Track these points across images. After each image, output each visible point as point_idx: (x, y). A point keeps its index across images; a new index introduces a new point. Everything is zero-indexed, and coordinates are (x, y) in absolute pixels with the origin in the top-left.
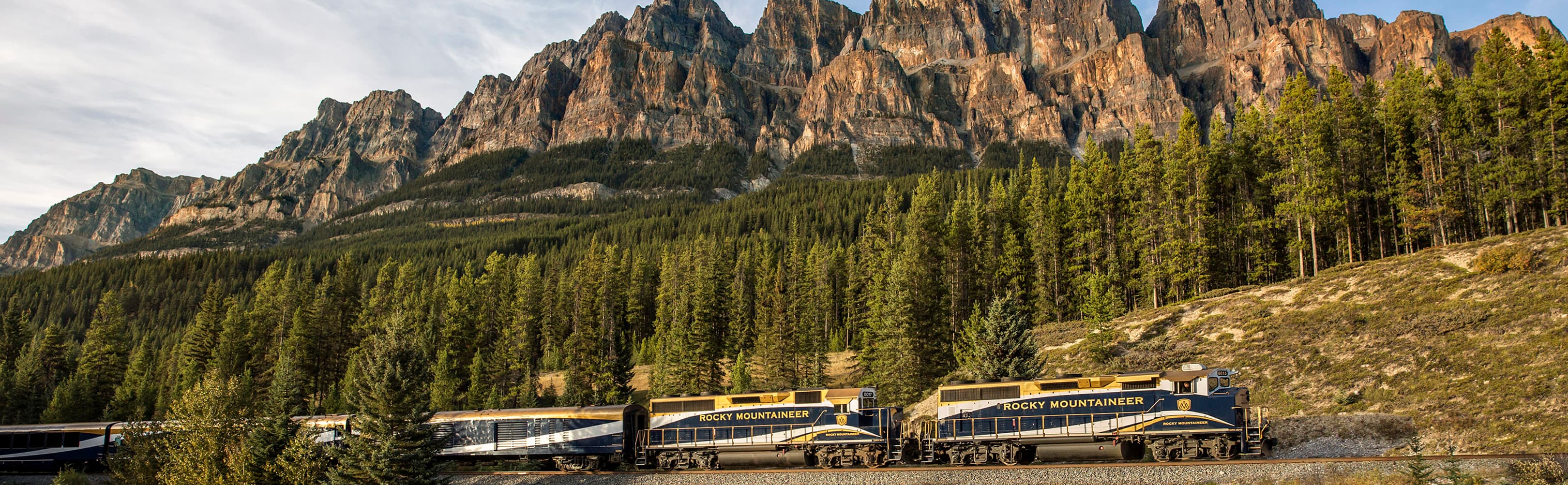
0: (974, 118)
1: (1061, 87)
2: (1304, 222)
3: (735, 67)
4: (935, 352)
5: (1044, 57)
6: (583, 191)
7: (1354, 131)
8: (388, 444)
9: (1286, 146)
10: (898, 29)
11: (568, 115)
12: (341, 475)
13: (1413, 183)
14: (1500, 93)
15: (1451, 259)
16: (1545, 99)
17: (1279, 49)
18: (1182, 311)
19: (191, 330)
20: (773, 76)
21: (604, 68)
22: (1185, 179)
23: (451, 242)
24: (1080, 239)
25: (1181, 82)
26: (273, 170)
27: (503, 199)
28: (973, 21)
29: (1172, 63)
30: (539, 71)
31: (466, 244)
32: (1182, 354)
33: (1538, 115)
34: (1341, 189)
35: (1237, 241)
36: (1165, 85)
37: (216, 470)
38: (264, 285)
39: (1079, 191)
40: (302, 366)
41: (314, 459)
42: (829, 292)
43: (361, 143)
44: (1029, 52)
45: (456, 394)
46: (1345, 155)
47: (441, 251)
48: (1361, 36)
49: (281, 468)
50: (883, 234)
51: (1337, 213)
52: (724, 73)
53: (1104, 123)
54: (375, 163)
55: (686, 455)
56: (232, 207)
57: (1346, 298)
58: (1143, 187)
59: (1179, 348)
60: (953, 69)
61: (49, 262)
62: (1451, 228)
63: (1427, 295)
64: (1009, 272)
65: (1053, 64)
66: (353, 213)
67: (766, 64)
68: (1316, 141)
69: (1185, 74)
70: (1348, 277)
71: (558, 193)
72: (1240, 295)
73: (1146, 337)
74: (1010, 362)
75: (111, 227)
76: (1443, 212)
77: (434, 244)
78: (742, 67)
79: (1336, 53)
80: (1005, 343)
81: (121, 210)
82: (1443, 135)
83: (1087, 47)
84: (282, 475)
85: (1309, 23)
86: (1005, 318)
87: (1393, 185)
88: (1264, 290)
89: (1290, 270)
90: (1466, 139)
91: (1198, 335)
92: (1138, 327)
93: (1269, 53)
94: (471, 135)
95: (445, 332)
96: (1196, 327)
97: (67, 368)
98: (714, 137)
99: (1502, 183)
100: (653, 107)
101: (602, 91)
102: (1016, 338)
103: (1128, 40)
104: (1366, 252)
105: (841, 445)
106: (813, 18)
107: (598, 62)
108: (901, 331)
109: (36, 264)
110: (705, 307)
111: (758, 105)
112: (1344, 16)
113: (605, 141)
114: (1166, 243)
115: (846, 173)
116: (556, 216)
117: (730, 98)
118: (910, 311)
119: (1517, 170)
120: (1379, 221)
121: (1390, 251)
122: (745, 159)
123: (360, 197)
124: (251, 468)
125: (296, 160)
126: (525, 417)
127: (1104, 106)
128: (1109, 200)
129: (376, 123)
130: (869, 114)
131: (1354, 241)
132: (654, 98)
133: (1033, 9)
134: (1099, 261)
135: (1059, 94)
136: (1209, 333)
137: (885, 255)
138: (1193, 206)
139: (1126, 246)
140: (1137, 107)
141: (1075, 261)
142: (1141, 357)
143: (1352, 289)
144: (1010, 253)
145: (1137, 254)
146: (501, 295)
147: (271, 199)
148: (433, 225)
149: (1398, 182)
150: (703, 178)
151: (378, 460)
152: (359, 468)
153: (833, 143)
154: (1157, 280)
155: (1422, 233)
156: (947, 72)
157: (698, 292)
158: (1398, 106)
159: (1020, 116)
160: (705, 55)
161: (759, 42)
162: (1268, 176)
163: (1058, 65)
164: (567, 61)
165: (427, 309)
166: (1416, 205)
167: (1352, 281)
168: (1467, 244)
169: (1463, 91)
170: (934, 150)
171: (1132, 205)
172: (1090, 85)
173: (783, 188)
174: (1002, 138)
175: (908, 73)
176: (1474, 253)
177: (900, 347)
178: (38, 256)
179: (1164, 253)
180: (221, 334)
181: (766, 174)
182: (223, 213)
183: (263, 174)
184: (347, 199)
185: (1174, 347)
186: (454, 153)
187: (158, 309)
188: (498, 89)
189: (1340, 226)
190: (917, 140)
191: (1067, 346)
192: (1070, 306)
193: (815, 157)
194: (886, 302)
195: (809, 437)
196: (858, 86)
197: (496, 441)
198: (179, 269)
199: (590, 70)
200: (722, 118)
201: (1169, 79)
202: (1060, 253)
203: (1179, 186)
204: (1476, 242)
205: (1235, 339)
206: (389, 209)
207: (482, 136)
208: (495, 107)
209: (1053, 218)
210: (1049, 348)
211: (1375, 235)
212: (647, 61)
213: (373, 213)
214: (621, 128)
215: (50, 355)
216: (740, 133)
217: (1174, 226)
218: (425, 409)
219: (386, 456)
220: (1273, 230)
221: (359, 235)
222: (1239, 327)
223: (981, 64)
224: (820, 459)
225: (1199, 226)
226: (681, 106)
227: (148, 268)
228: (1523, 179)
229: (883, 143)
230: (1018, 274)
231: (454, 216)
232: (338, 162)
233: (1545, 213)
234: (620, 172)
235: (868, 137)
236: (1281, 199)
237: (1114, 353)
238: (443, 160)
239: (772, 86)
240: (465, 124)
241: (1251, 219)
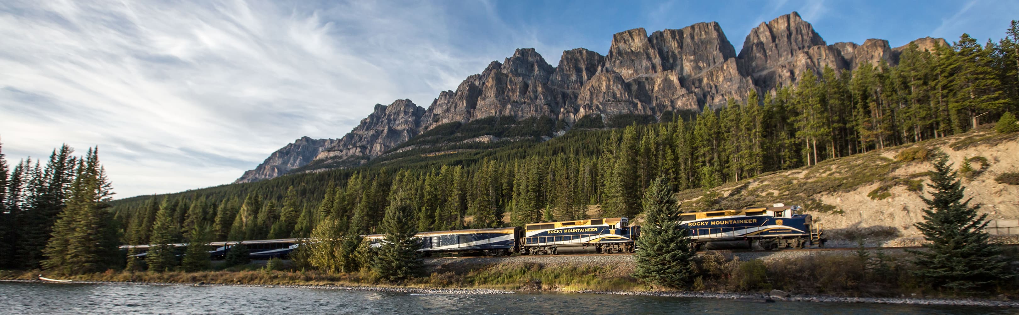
0: (657, 100)
1: (697, 84)
2: (810, 140)
3: (549, 82)
4: (634, 203)
5: (689, 71)
6: (485, 139)
7: (837, 96)
8: (398, 245)
9: (802, 104)
10: (621, 62)
11: (478, 107)
12: (379, 259)
13: (866, 119)
14: (913, 73)
15: (885, 155)
16: (937, 75)
17: (803, 61)
18: (749, 183)
19: (324, 201)
20: (566, 86)
21: (492, 85)
22: (751, 122)
23: (430, 163)
24: (702, 151)
25: (754, 79)
26: (357, 135)
27: (452, 144)
28: (656, 57)
29: (750, 70)
30: (465, 88)
31: (436, 163)
32: (748, 202)
33: (932, 84)
34: (829, 123)
35: (777, 149)
36: (747, 81)
37: (330, 257)
38: (351, 181)
39: (700, 130)
40: (368, 215)
41: (369, 252)
42: (590, 179)
43: (392, 122)
44: (682, 69)
45: (430, 225)
46: (832, 107)
47: (426, 166)
48: (845, 52)
49: (356, 256)
50: (611, 152)
51: (827, 135)
52: (545, 85)
53: (717, 100)
54: (398, 130)
55: (542, 249)
56: (341, 151)
57: (830, 174)
58: (731, 126)
59: (747, 199)
60: (647, 79)
61: (272, 176)
62: (886, 140)
63: (872, 172)
64: (668, 167)
65: (693, 74)
66: (390, 152)
67: (563, 80)
68: (816, 101)
69: (756, 75)
70: (832, 165)
71: (474, 140)
72: (778, 174)
73: (732, 195)
74: (664, 206)
75: (295, 161)
76: (882, 132)
77: (423, 163)
78: (552, 82)
79: (832, 61)
80: (662, 197)
81: (298, 154)
82: (882, 95)
83: (709, 65)
84: (356, 259)
85: (819, 48)
86: (662, 186)
87: (856, 121)
88: (789, 172)
89: (803, 162)
90: (895, 97)
91: (757, 193)
92: (728, 190)
93: (798, 63)
94: (438, 117)
95: (425, 199)
96: (756, 190)
97: (276, 217)
98: (541, 114)
99: (913, 118)
100: (514, 102)
101: (492, 96)
102: (667, 195)
103: (729, 61)
104: (842, 152)
105: (612, 243)
106: (583, 59)
107: (490, 83)
108: (619, 194)
109: (267, 177)
110: (534, 186)
111: (559, 99)
112: (837, 44)
113: (494, 117)
114: (742, 152)
115: (599, 127)
116: (474, 150)
117: (547, 96)
118: (623, 185)
119: (921, 110)
120: (849, 138)
121: (854, 152)
122: (554, 123)
123: (393, 145)
124: (344, 256)
125: (366, 130)
126: (471, 233)
127: (717, 92)
128: (715, 133)
129: (398, 114)
130: (609, 100)
131: (835, 148)
132: (514, 98)
133: (684, 49)
134: (710, 161)
135: (696, 88)
136: (762, 193)
137: (612, 161)
138: (755, 134)
139: (723, 154)
140: (733, 92)
141: (699, 162)
142: (729, 204)
143: (833, 171)
144: (669, 158)
145: (728, 157)
146: (448, 183)
147: (357, 147)
148: (423, 156)
149: (859, 119)
150: (537, 132)
151: (394, 252)
152: (386, 256)
153: (593, 114)
154: (737, 169)
155: (870, 143)
156: (644, 80)
157: (531, 179)
158: (859, 82)
159: (678, 98)
160: (536, 78)
161: (560, 71)
162: (792, 119)
163: (695, 74)
164: (477, 83)
165: (417, 190)
166: (868, 129)
167: (834, 167)
168: (894, 147)
169: (893, 73)
170: (639, 116)
171: (726, 135)
172: (711, 83)
173: (571, 135)
174: (670, 109)
175: (626, 81)
176: (897, 152)
177: (619, 201)
178: (268, 174)
179: (741, 156)
180: (334, 202)
181: (564, 129)
182: (338, 153)
183: (353, 137)
184: (387, 146)
185: (745, 199)
186: (431, 125)
187: (314, 194)
188: (448, 97)
189: (828, 141)
190: (630, 111)
191: (694, 200)
192: (697, 182)
193: (585, 121)
194: (612, 182)
195: (598, 240)
196: (604, 88)
197: (459, 243)
198: (321, 177)
199: (487, 87)
200: (544, 105)
201: (749, 78)
202: (692, 158)
203: (748, 125)
204: (899, 146)
205: (774, 195)
206: (404, 150)
207: (442, 117)
208: (447, 104)
209: (688, 142)
210: (687, 201)
211: (847, 145)
212: (511, 81)
213: (398, 151)
214: (500, 112)
215: (270, 212)
216: (552, 111)
217: (746, 144)
218: (412, 231)
219: (397, 251)
220: (795, 144)
221: (393, 161)
222: (777, 189)
223: (660, 76)
224: (603, 250)
225: (758, 143)
226: (526, 100)
227: (309, 177)
228: (924, 115)
229: (616, 113)
230: (672, 168)
231: (432, 151)
232: (383, 130)
233: (935, 132)
234: (500, 130)
235: (609, 111)
236: (799, 129)
237: (716, 202)
238: (426, 128)
239: (566, 90)
240: (435, 112)
241: (784, 139)
